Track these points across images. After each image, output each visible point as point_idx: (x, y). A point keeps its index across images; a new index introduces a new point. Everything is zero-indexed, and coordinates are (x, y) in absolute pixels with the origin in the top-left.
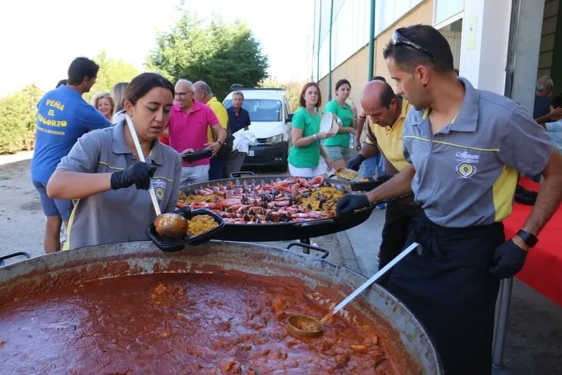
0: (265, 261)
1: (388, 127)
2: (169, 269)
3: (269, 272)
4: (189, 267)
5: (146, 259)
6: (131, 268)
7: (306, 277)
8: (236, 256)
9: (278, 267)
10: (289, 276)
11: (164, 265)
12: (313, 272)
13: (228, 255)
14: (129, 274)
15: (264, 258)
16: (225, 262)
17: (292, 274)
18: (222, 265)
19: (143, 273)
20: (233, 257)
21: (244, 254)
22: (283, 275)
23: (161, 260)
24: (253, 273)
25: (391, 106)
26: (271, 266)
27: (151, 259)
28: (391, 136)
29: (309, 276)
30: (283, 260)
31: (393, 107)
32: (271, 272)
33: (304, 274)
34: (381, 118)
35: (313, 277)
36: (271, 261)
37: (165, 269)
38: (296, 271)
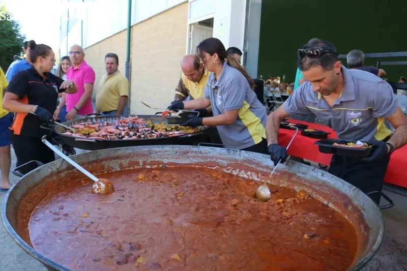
0: (189, 154)
1: (197, 83)
2: (129, 167)
3: (193, 160)
4: (141, 164)
5: (113, 161)
6: (106, 167)
7: (219, 160)
8: (170, 154)
9: (199, 157)
10: (207, 161)
11: (126, 164)
12: (223, 156)
13: (164, 153)
14: (106, 172)
15: (188, 153)
16: (164, 158)
17: (209, 160)
18: (162, 160)
19: (113, 171)
20: (168, 155)
21: (175, 152)
22: (203, 161)
23: (123, 161)
24: (183, 162)
25: (200, 69)
26: (194, 157)
27: (117, 161)
28: (199, 88)
29: (220, 159)
30: (201, 152)
31: (201, 70)
32: (195, 161)
33: (217, 158)
34: (194, 77)
35: (224, 159)
36: (193, 154)
37: (126, 167)
38: (212, 158)
